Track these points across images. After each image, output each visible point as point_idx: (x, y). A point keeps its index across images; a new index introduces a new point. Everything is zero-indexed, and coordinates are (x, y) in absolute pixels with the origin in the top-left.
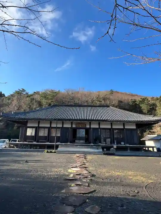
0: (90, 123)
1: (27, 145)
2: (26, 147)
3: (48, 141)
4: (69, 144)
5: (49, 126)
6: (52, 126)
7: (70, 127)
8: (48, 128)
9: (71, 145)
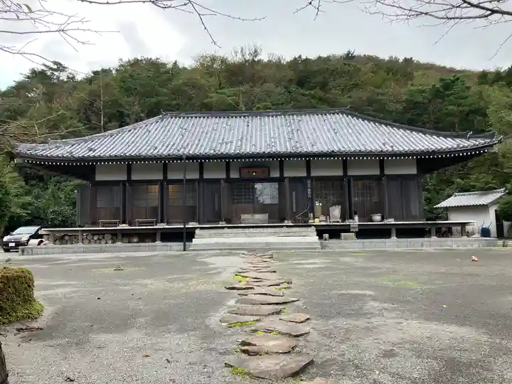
0: (281, 163)
1: (104, 234)
2: (100, 240)
3: (162, 222)
4: (222, 224)
5: (161, 177)
6: (171, 176)
7: (223, 179)
8: (159, 183)
9: (229, 228)
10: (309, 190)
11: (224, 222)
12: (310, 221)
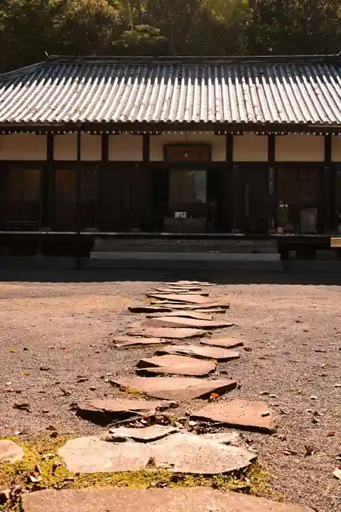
0: (229, 138)
4: (135, 231)
5: (43, 157)
6: (58, 156)
7: (138, 162)
8: (41, 166)
9: (146, 237)
10: (271, 183)
11: (138, 229)
12: (270, 231)
